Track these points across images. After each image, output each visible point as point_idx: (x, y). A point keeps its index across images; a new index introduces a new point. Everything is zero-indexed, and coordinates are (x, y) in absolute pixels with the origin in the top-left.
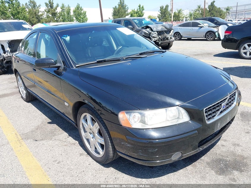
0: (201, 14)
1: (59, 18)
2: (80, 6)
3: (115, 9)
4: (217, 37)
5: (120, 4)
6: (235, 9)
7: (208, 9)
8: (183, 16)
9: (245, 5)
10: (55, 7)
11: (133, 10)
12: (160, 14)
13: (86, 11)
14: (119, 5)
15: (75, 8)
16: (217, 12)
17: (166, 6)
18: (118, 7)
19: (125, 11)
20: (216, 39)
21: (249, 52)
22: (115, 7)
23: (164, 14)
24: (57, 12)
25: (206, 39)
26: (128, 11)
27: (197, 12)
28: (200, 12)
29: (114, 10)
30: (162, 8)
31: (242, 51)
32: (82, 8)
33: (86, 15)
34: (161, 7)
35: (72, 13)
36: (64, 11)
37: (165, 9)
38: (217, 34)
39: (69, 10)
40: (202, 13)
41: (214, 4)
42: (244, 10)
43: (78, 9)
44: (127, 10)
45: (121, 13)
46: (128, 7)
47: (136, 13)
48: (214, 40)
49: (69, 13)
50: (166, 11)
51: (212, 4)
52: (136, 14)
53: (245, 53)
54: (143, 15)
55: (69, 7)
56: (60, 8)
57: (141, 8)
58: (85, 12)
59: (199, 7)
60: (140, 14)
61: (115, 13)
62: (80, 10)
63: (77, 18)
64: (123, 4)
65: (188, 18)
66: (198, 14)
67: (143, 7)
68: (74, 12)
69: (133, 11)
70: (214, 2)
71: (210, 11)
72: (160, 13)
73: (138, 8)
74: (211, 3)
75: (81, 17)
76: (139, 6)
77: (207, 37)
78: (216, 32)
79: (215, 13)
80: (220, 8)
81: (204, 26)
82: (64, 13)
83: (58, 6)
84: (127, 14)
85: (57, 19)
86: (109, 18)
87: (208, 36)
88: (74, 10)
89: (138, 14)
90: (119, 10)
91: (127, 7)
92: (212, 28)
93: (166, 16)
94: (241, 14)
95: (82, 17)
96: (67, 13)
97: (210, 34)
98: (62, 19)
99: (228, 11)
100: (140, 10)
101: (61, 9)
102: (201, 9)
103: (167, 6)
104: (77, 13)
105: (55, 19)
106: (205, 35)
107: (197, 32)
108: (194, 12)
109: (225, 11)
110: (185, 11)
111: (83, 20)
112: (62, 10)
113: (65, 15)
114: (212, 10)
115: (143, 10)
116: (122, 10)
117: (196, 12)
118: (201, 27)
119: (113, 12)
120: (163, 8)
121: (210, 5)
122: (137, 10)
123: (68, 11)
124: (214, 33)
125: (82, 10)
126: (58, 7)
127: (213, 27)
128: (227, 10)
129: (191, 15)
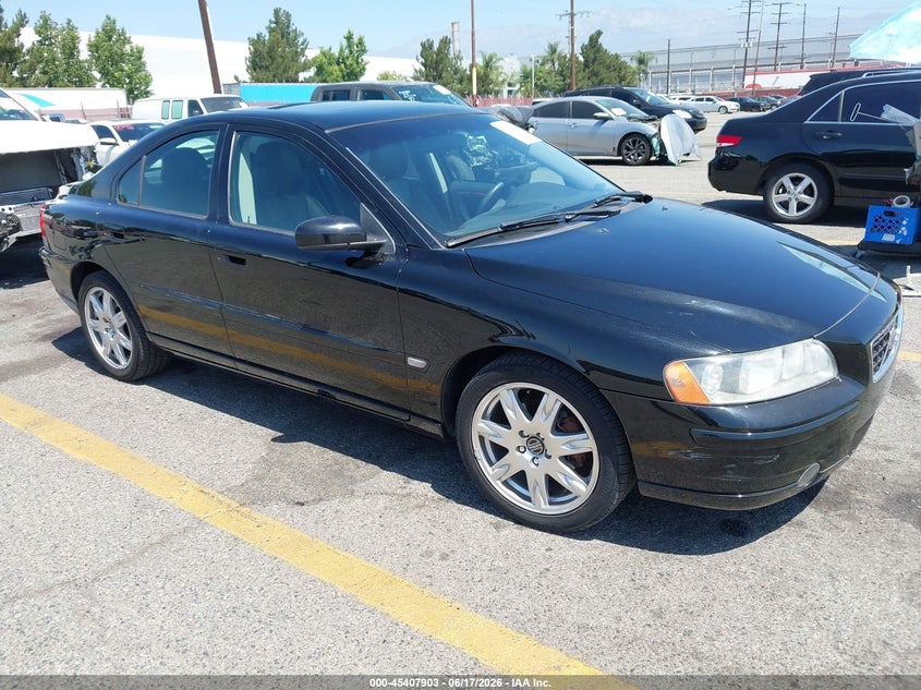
0: (561, 73)
1: (32, 69)
2: (118, 26)
3: (256, 43)
4: (658, 153)
5: (273, 25)
6: (662, 60)
7: (581, 59)
8: (500, 79)
9: (692, 50)
10: (10, 24)
11: (326, 48)
12: (423, 69)
13: (140, 45)
14: (271, 31)
15: (98, 33)
16: (608, 67)
17: (442, 41)
18: (267, 38)
19: (296, 52)
20: (653, 158)
21: (797, 199)
22: (259, 36)
23: (436, 69)
24: (22, 45)
25: (620, 158)
26: (307, 52)
27: (548, 67)
28: (557, 66)
29: (255, 49)
30: (426, 47)
31: (775, 199)
32: (127, 36)
33: (144, 64)
34: (423, 45)
35: (84, 54)
36: (52, 44)
37: (440, 50)
38: (655, 141)
39: (74, 39)
40: (562, 71)
41: (600, 40)
42: (691, 65)
43: (110, 38)
44: (303, 50)
45: (280, 60)
46: (305, 41)
47: (338, 63)
48: (648, 163)
49: (71, 50)
50: (442, 59)
51: (594, 41)
52: (336, 67)
53: (785, 205)
54: (364, 69)
55: (71, 28)
56: (33, 32)
57: (356, 47)
58: (140, 51)
59: (553, 50)
60: (351, 65)
61: (257, 60)
62: (117, 40)
63: (105, 73)
64: (288, 27)
65: (518, 86)
66: (549, 73)
67: (361, 42)
68: (94, 48)
69: (323, 54)
70: (599, 33)
71: (586, 65)
72: (423, 64)
73: (345, 43)
74: (591, 39)
75: (123, 71)
76: (349, 38)
77: (625, 152)
78: (654, 136)
79: (603, 71)
80: (617, 56)
81: (613, 116)
82: (51, 52)
83: (22, 21)
84: (305, 63)
85: (21, 72)
86: (236, 78)
87: (628, 149)
88: (93, 39)
89: (343, 65)
90: (271, 50)
91: (301, 40)
92: (640, 123)
93: (444, 75)
94: (681, 77)
95: (126, 68)
96: (63, 53)
97: (634, 143)
98: (45, 73)
99: (643, 67)
100: (351, 52)
101: (39, 33)
102: (559, 54)
103: (445, 42)
104: (107, 54)
105: (15, 74)
106: (616, 146)
107: (592, 135)
108: (536, 67)
109: (634, 65)
110: (506, 59)
111: (130, 83)
112: (40, 39)
113: (54, 60)
114: (594, 60)
115: (364, 51)
116: (284, 51)
117: (542, 65)
118: (605, 119)
119: (248, 55)
120: (431, 46)
121: (586, 43)
122: (341, 50)
123: (68, 41)
124: (647, 139)
125: (127, 41)
126: (23, 26)
127: (642, 120)
128: (641, 61)
129: (526, 76)
